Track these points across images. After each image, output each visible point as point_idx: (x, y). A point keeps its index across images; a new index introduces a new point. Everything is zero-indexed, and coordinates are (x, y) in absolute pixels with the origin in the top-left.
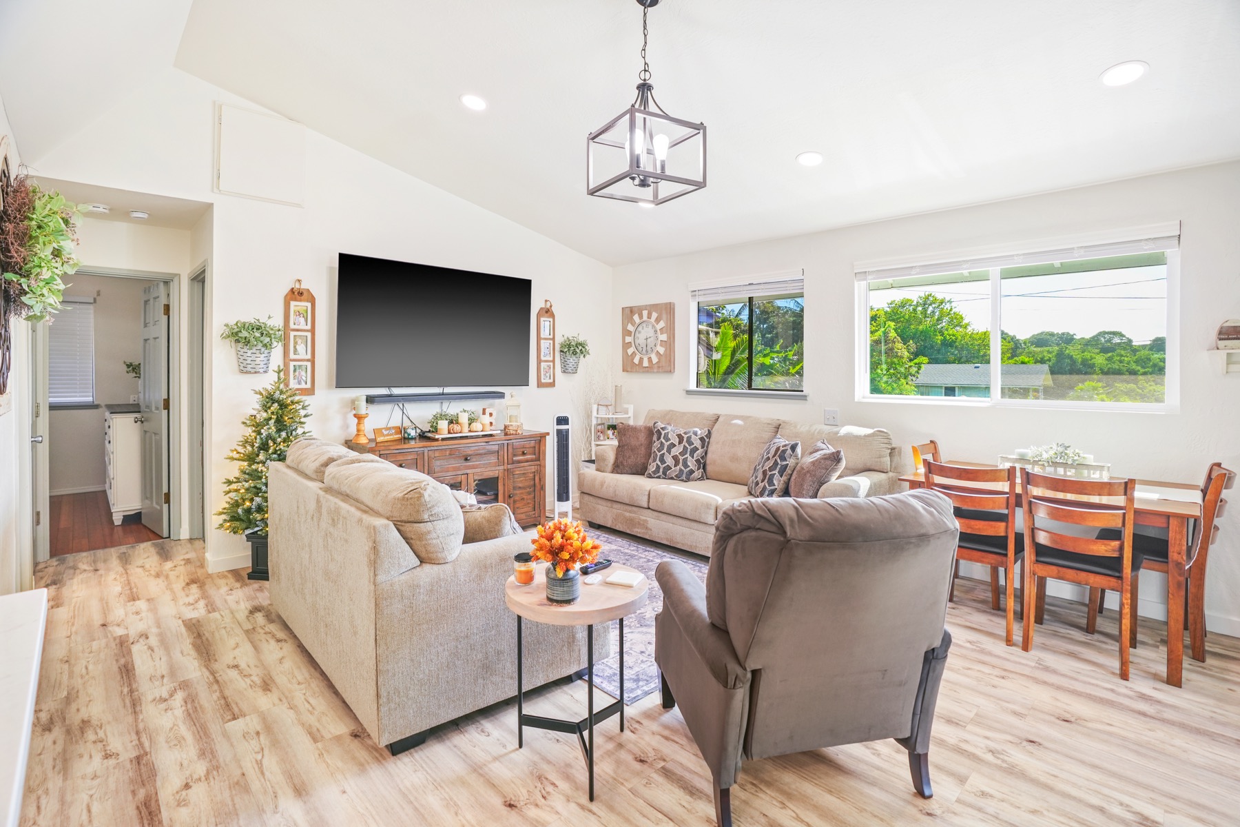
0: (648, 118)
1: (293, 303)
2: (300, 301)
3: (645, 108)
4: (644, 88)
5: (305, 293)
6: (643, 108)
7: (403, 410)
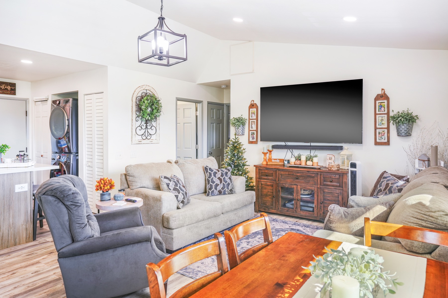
0: (162, 32)
1: (251, 109)
2: (253, 108)
3: (161, 29)
4: (161, 19)
5: (254, 105)
6: (160, 29)
7: (292, 153)
